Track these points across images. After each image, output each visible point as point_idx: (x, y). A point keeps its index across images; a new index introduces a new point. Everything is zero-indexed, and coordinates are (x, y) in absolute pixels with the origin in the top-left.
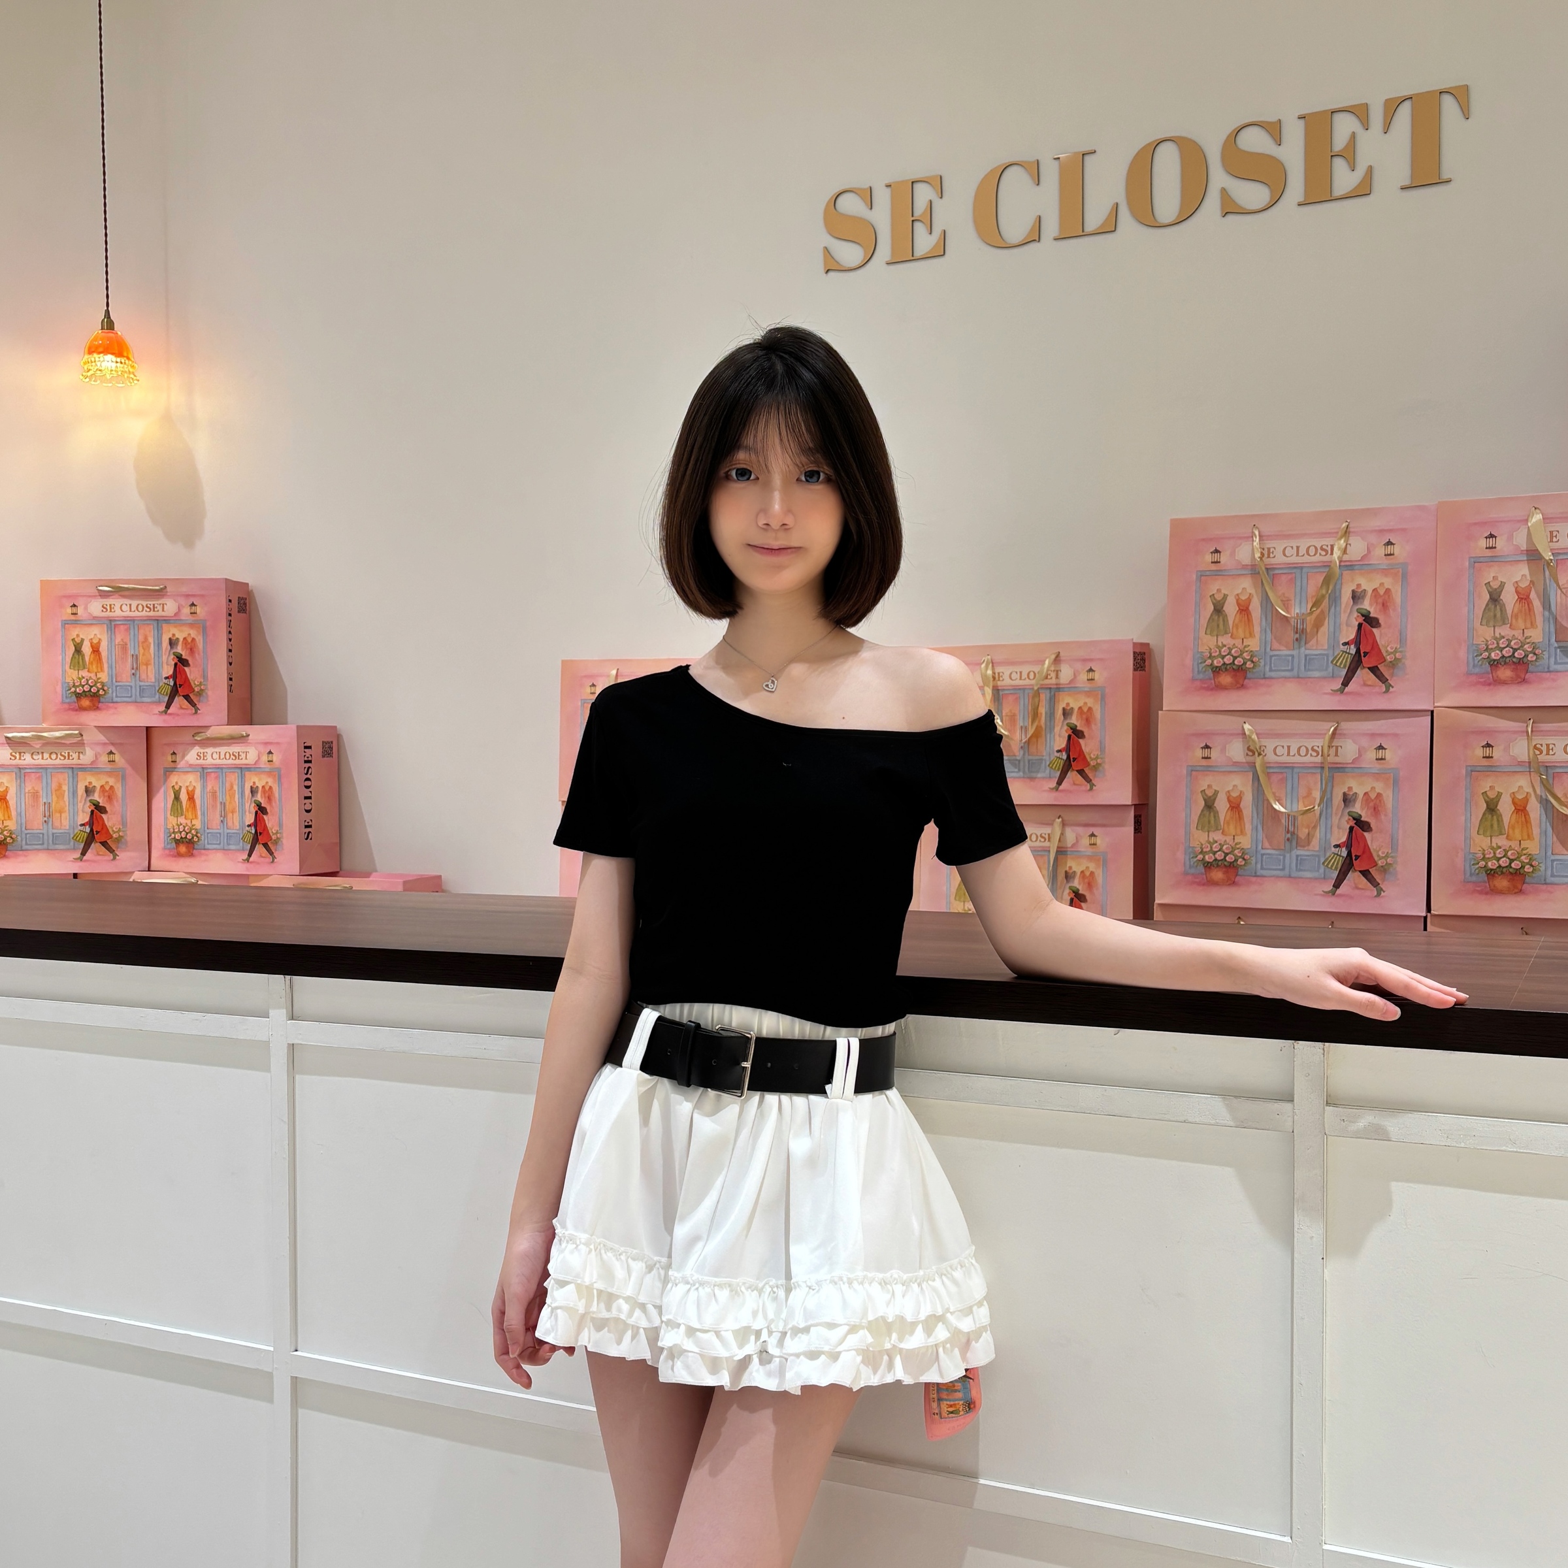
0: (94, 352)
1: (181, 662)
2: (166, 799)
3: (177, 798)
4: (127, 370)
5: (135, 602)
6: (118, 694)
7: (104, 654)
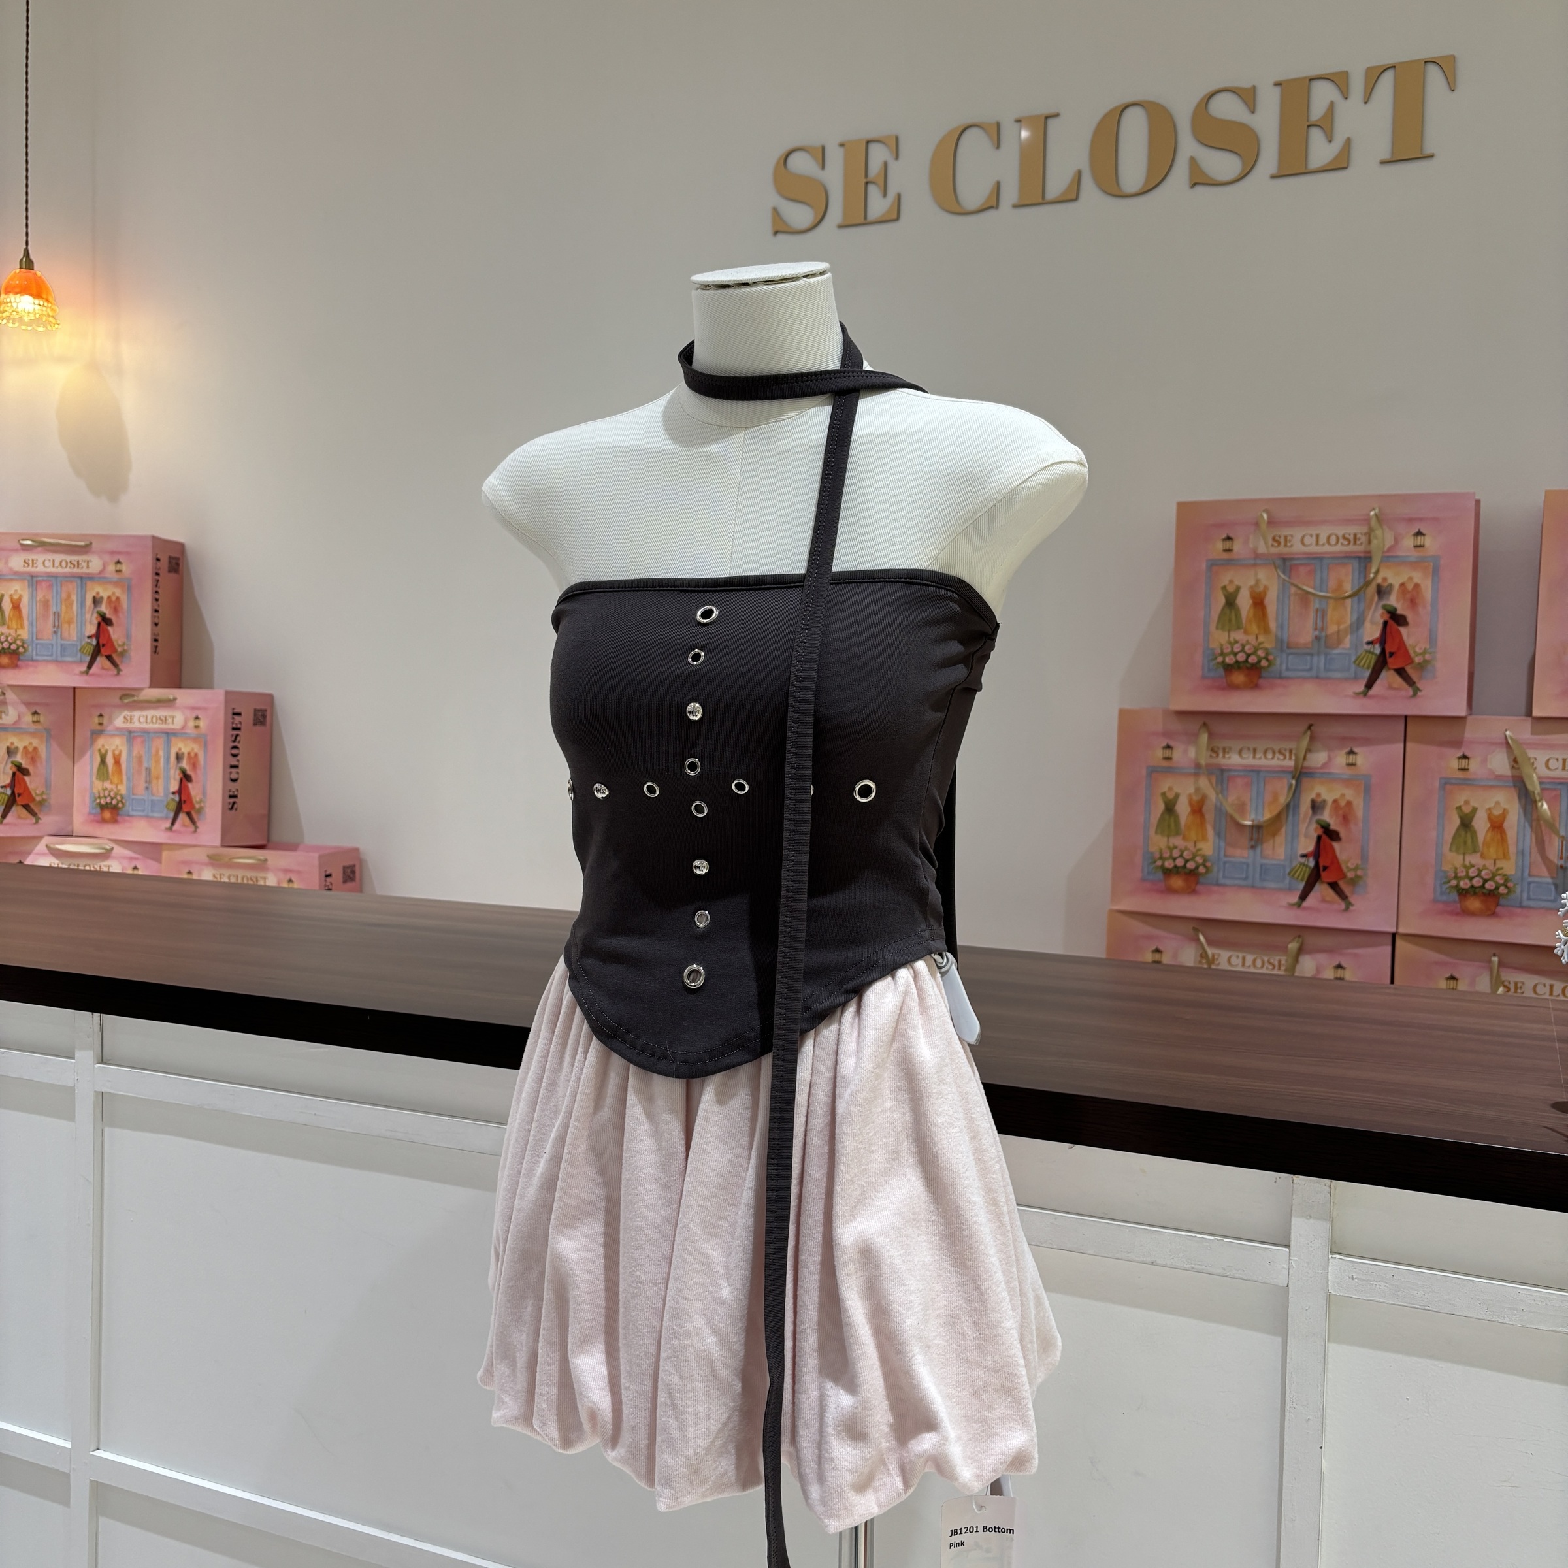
1: (105, 621)
2: (92, 760)
3: (103, 761)
4: (45, 313)
5: (58, 558)
6: (38, 653)
7: (25, 610)
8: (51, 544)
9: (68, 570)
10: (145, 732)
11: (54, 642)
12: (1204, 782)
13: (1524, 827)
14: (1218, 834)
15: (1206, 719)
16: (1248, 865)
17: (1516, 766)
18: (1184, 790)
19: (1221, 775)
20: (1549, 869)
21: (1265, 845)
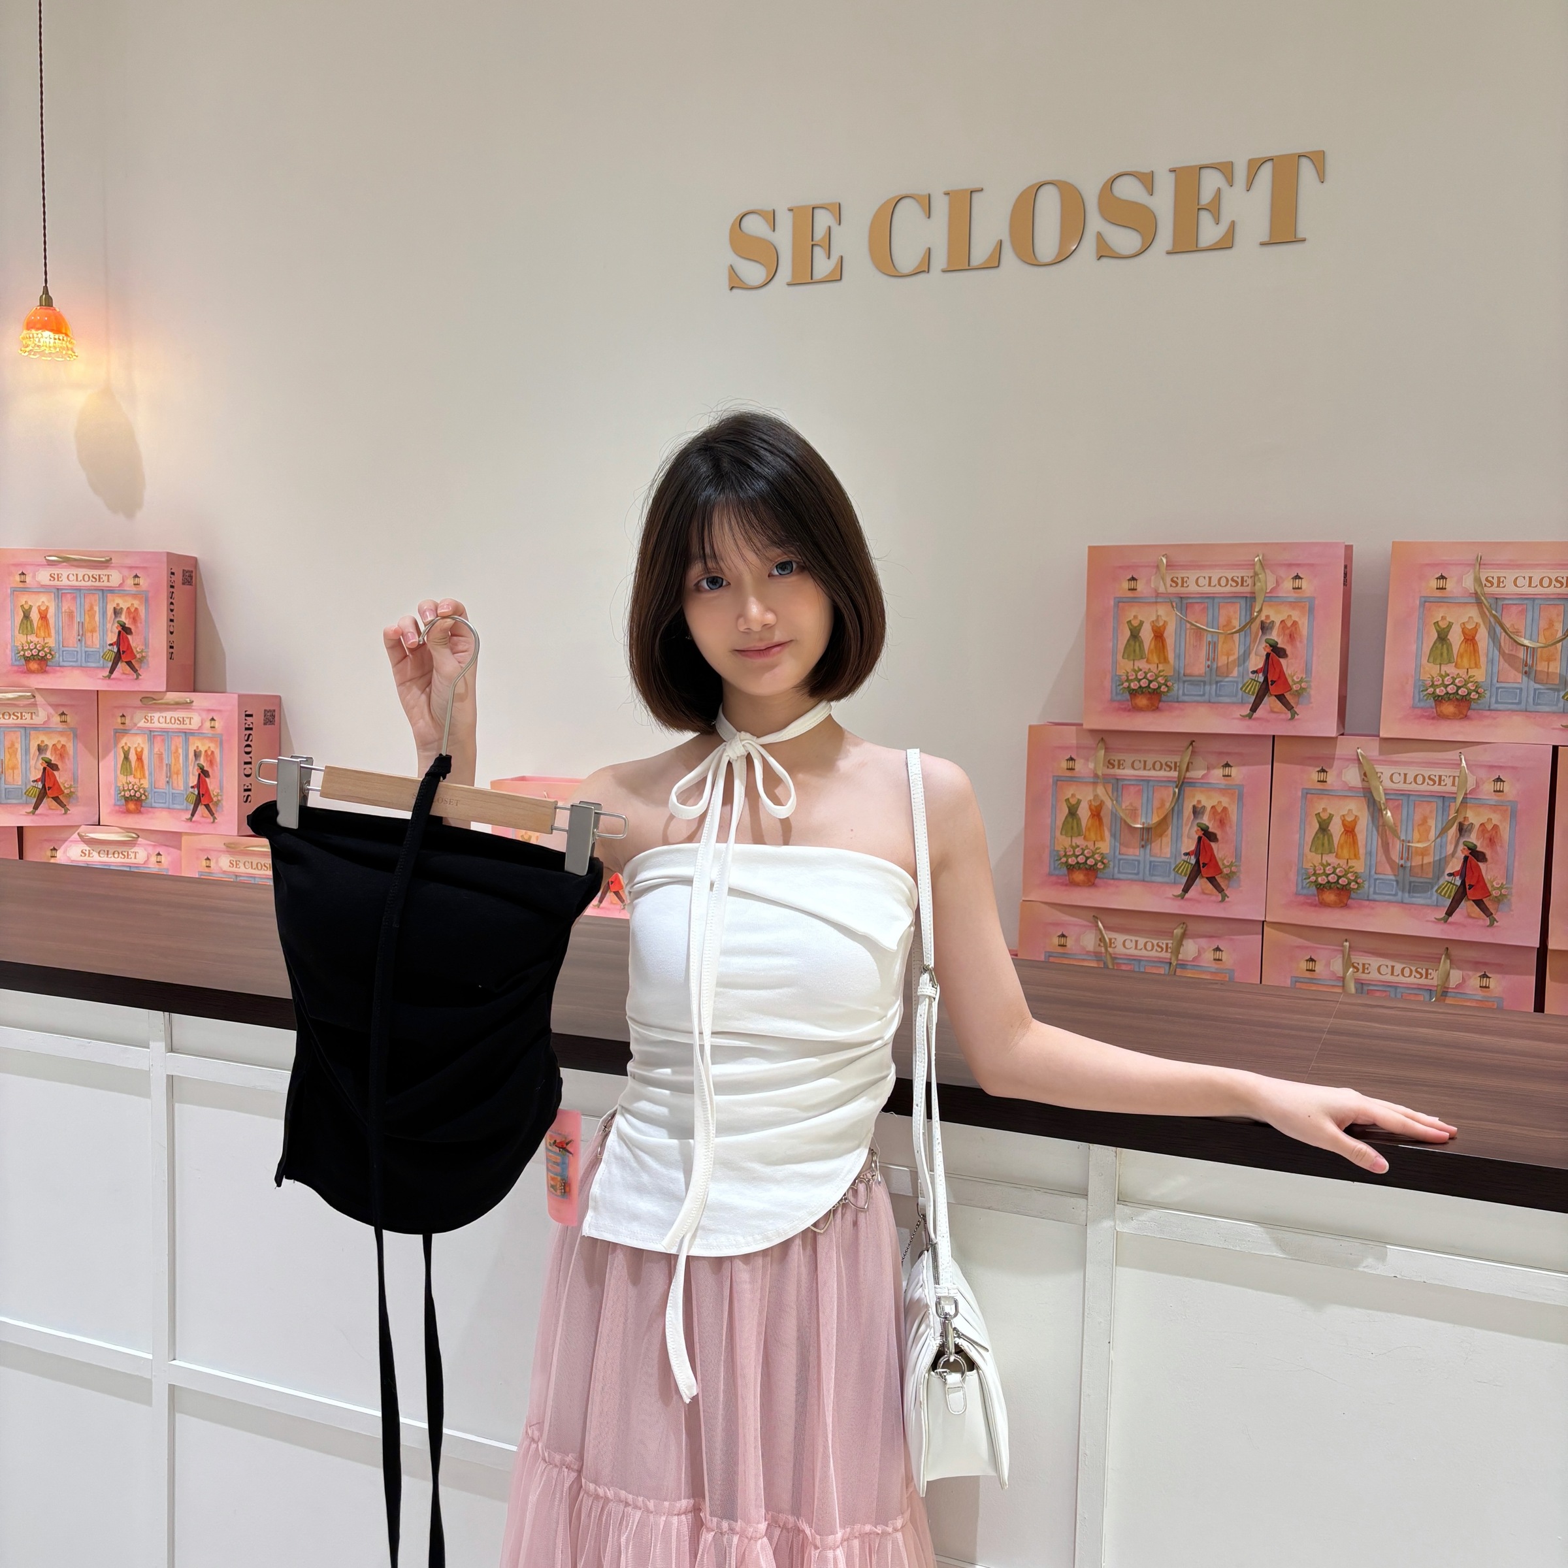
0: (32, 328)
1: (125, 630)
2: (116, 757)
3: (126, 758)
4: (65, 346)
5: (81, 572)
6: (65, 660)
7: (52, 620)
8: (75, 560)
9: (89, 583)
10: (165, 732)
11: (78, 649)
12: (1100, 790)
13: (1372, 831)
14: (1113, 836)
15: (1103, 737)
16: (1139, 862)
17: (1365, 779)
18: (1085, 796)
19: (1117, 785)
20: (1392, 868)
21: (1153, 844)
